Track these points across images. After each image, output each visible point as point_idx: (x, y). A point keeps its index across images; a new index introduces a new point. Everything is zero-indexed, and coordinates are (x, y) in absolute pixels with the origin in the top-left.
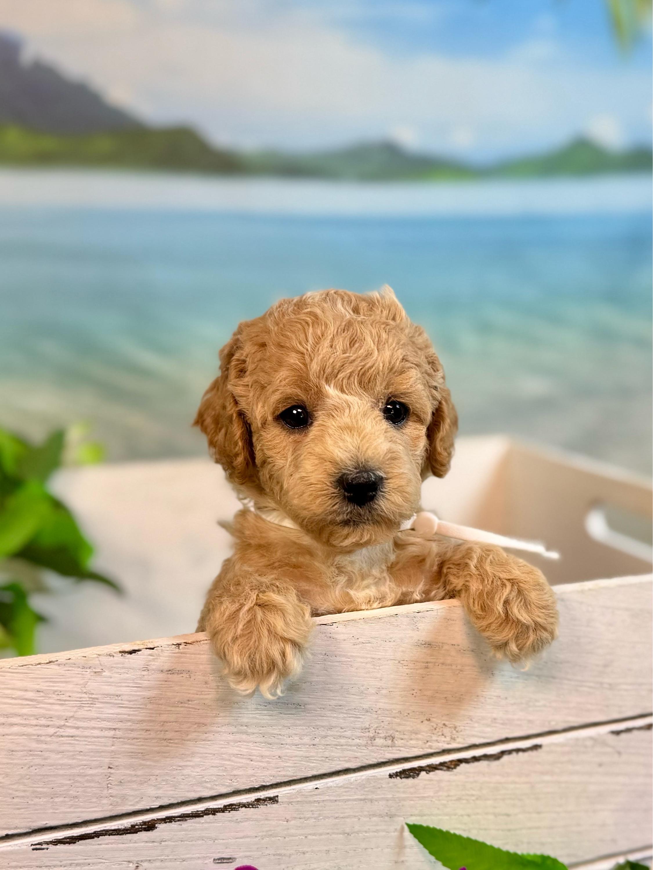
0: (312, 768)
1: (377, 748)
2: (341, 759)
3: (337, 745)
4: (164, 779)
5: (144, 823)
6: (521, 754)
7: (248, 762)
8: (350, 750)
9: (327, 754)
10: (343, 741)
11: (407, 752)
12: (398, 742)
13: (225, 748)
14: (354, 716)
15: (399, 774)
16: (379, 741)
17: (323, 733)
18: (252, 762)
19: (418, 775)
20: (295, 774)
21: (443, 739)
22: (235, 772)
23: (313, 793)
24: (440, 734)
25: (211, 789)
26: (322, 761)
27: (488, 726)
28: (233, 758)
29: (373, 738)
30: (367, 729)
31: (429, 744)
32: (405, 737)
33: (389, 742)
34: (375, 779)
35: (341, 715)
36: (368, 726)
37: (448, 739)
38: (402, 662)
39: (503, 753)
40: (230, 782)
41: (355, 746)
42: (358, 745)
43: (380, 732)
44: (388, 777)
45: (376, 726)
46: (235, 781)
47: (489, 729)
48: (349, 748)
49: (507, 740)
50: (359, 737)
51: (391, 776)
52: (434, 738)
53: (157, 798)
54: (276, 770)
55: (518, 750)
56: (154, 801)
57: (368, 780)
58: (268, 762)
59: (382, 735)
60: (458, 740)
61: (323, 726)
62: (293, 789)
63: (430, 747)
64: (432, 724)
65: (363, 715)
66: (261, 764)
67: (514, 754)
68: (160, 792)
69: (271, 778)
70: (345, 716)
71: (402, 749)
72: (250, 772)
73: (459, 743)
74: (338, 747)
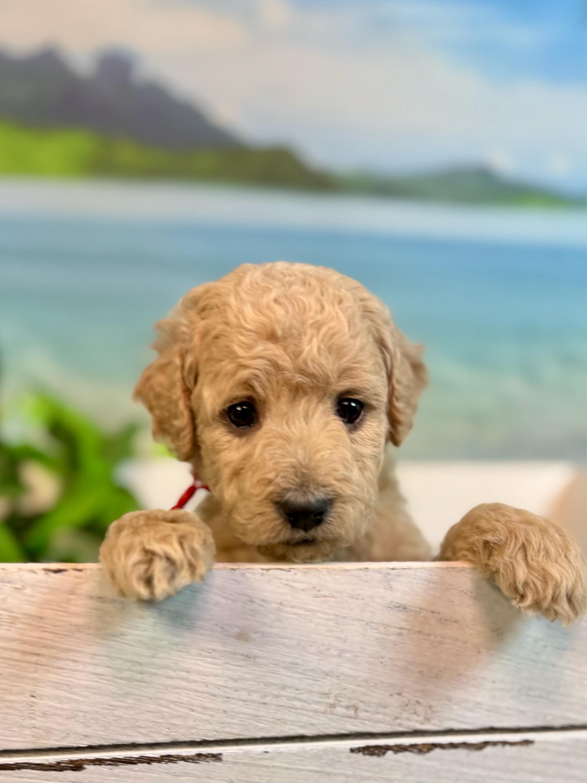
0: (262, 729)
1: (338, 717)
2: (295, 724)
3: (290, 707)
4: (93, 717)
5: (71, 762)
6: (507, 747)
7: (188, 712)
8: (305, 715)
9: (279, 716)
10: (297, 704)
11: (373, 726)
12: (362, 714)
13: (163, 693)
14: (312, 678)
15: (361, 750)
16: (339, 710)
17: (275, 692)
18: (193, 713)
19: (384, 754)
20: (241, 733)
21: (415, 717)
22: (174, 721)
23: (263, 756)
24: (412, 711)
25: (146, 735)
26: (272, 722)
27: (471, 710)
28: (172, 706)
29: (333, 706)
30: (327, 695)
31: (398, 721)
32: (371, 709)
33: (352, 713)
34: (334, 751)
35: (297, 675)
36: (327, 692)
37: (421, 718)
38: (370, 624)
39: (486, 744)
40: (168, 731)
41: (311, 711)
42: (316, 711)
43: (341, 699)
44: (348, 751)
45: (337, 692)
46: (174, 731)
47: (470, 714)
48: (305, 712)
49: (492, 730)
50: (317, 703)
51: (352, 750)
52: (405, 715)
53: (85, 736)
54: (220, 725)
55: (504, 743)
56: (82, 739)
57: (326, 751)
58: (211, 716)
59: (344, 704)
60: (434, 721)
61: (275, 685)
62: (240, 749)
63: (400, 725)
64: (403, 699)
65: (322, 678)
66: (203, 716)
67: (499, 747)
68: (88, 731)
69: (215, 733)
70: (301, 676)
71: (366, 722)
72: (191, 723)
73: (434, 725)
74: (293, 710)
